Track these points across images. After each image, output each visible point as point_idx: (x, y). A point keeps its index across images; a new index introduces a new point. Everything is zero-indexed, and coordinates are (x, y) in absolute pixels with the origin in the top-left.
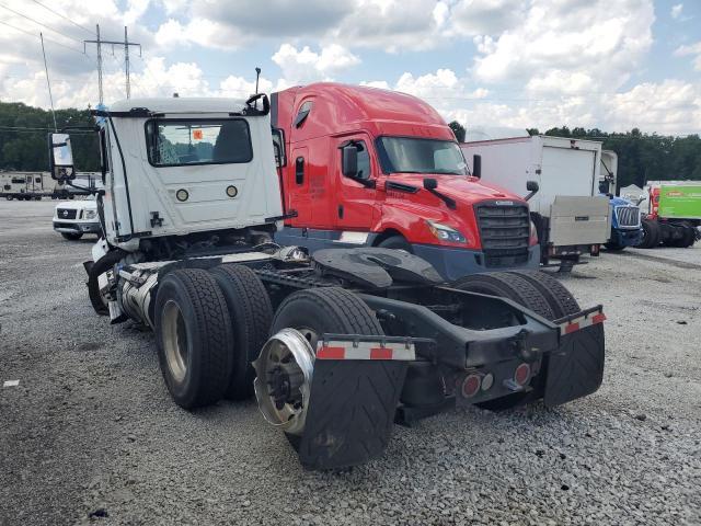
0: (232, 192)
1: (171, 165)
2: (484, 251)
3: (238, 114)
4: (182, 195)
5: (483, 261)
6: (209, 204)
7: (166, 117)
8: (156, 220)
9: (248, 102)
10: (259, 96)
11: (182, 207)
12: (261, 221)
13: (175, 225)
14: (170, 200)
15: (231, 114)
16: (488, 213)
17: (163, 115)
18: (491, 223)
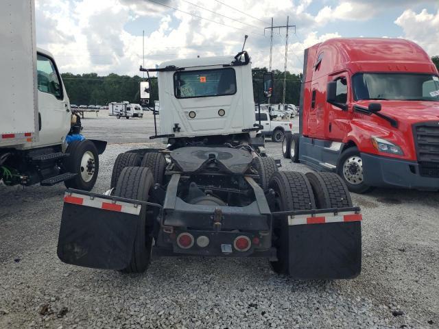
0: (222, 113)
1: (189, 97)
2: (419, 162)
3: (229, 65)
4: (192, 115)
5: (417, 169)
6: (208, 120)
7: (186, 70)
8: (177, 128)
9: (236, 57)
10: (242, 53)
11: (192, 121)
12: (239, 131)
13: (187, 132)
14: (185, 117)
15: (224, 65)
16: (428, 132)
17: (183, 69)
18: (429, 140)
